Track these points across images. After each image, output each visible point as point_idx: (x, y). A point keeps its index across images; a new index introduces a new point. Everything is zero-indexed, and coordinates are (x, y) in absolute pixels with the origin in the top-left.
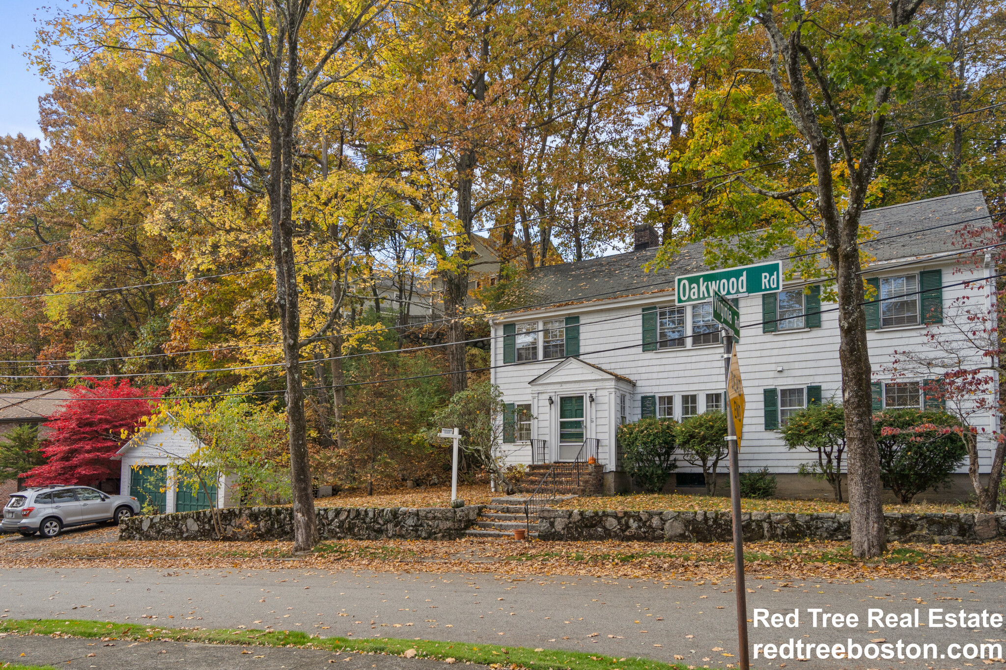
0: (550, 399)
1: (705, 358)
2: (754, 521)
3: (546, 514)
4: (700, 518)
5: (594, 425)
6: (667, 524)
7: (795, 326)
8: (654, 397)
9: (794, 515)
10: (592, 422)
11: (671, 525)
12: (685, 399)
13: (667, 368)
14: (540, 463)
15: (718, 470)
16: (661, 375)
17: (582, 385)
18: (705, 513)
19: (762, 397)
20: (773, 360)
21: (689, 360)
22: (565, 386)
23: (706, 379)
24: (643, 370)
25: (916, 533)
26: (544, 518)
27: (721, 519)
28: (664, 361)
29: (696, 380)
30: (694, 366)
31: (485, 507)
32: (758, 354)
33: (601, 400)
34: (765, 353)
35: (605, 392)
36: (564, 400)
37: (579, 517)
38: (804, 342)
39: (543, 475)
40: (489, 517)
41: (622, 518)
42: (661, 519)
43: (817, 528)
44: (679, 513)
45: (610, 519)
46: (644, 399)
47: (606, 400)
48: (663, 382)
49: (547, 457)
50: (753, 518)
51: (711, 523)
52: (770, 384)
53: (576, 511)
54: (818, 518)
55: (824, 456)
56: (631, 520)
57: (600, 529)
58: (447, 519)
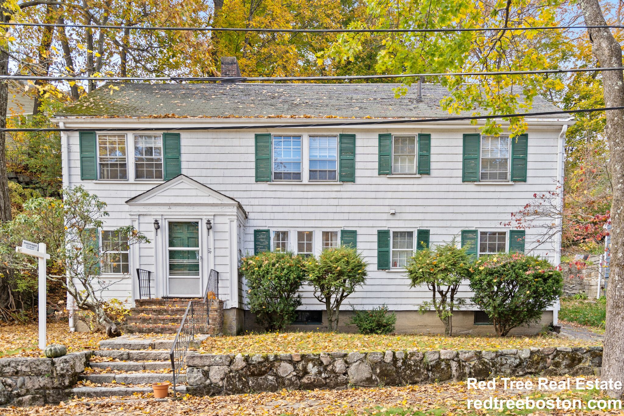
0: (156, 222)
1: (322, 195)
2: (443, 360)
3: (197, 362)
4: (388, 359)
5: (212, 255)
6: (353, 368)
7: (407, 172)
8: (268, 231)
9: (480, 352)
10: (209, 252)
11: (357, 369)
12: (301, 235)
13: (282, 202)
14: (147, 298)
15: (342, 308)
16: (275, 209)
17: (196, 209)
18: (394, 353)
19: (375, 238)
20: (387, 202)
21: (305, 195)
22: (174, 209)
23: (322, 216)
24: (256, 202)
25: (581, 365)
26: (194, 366)
27: (410, 359)
28: (279, 194)
29: (312, 216)
30: (310, 202)
31: (93, 354)
32: (373, 195)
33: (219, 227)
34: (379, 195)
35: (226, 220)
36: (172, 225)
37: (244, 364)
38: (415, 188)
39: (159, 312)
40: (103, 367)
41: (298, 362)
42: (346, 362)
43: (502, 365)
44: (366, 354)
45: (283, 364)
46: (256, 232)
47: (226, 228)
48: (277, 216)
49: (153, 291)
50: (442, 357)
51: (400, 364)
52: (384, 226)
53: (239, 356)
54: (502, 355)
55: (438, 295)
56: (310, 365)
57: (270, 378)
58: (39, 374)
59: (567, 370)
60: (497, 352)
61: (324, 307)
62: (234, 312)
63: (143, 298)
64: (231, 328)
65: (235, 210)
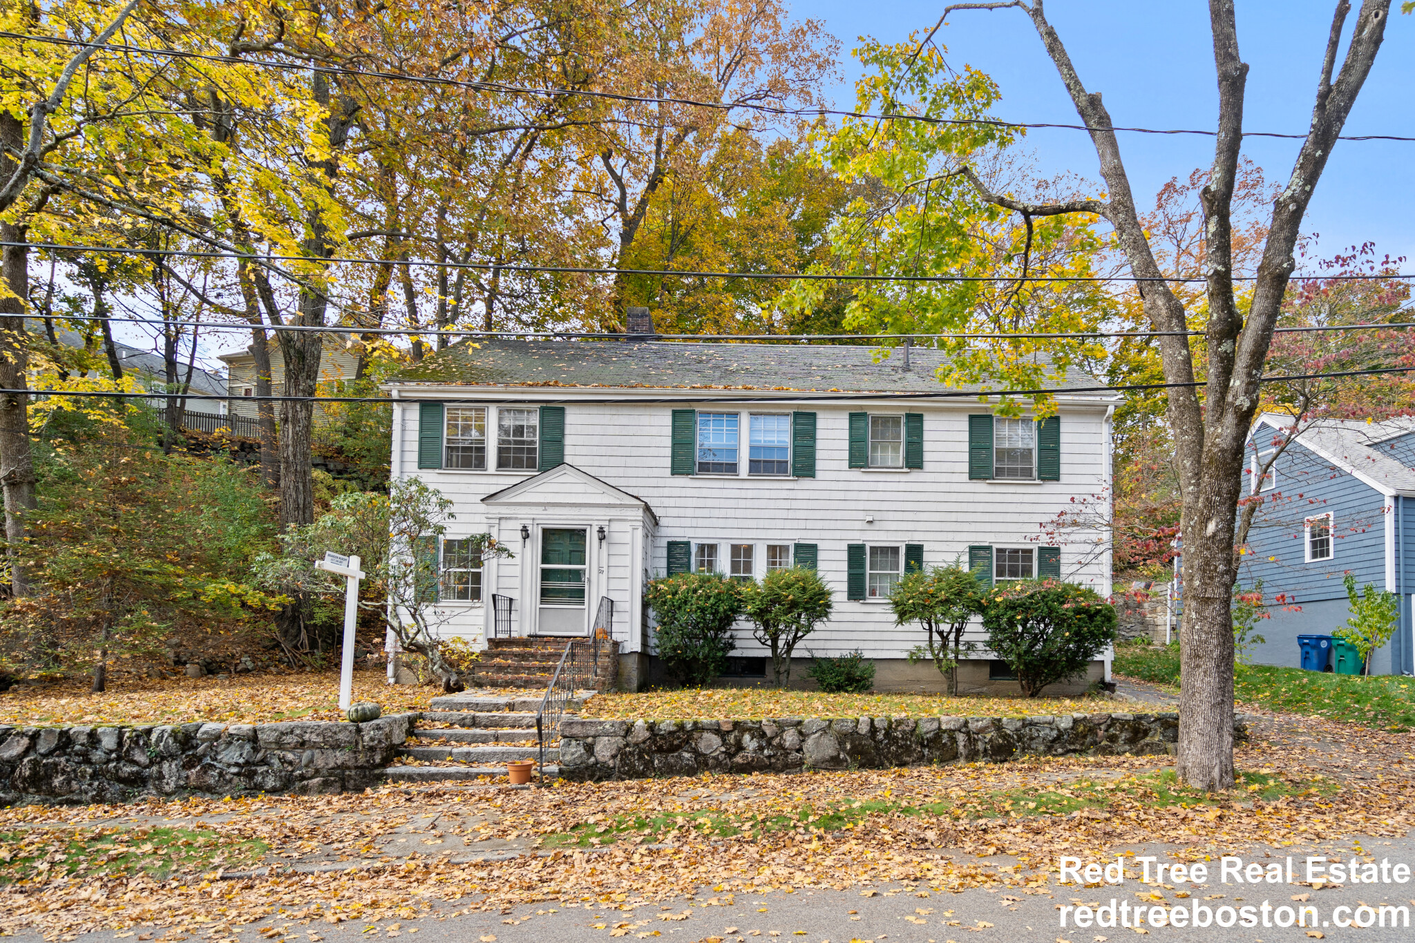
0: (525, 529)
1: (767, 494)
2: (945, 731)
3: (577, 730)
4: (864, 729)
5: (604, 577)
6: (810, 742)
7: (890, 464)
8: (688, 544)
9: (1000, 720)
10: (600, 572)
11: (817, 743)
12: (735, 550)
13: (709, 503)
14: (506, 636)
15: (794, 654)
16: (699, 513)
17: (584, 511)
18: (872, 721)
19: (845, 556)
20: (861, 506)
21: (743, 494)
22: (551, 510)
23: (767, 524)
24: (671, 502)
25: (1148, 740)
26: (572, 737)
27: (896, 730)
28: (705, 493)
29: (752, 524)
30: (749, 504)
31: (421, 716)
32: (841, 495)
33: (616, 537)
34: (850, 495)
35: (626, 526)
36: (548, 534)
37: (647, 734)
38: (902, 487)
39: (523, 657)
40: (434, 737)
41: (728, 732)
42: (800, 733)
43: (1032, 739)
44: (831, 721)
45: (705, 735)
46: (671, 545)
47: (627, 538)
48: (701, 523)
49: (514, 626)
50: (944, 727)
51: (880, 736)
52: (857, 538)
53: (640, 722)
54: (1032, 724)
55: (936, 637)
56: (747, 737)
57: (686, 755)
58: (336, 746)
59: (1127, 747)
60: (1024, 720)
61: (768, 653)
62: (636, 657)
63: (500, 636)
64: (629, 681)
65: (640, 513)
